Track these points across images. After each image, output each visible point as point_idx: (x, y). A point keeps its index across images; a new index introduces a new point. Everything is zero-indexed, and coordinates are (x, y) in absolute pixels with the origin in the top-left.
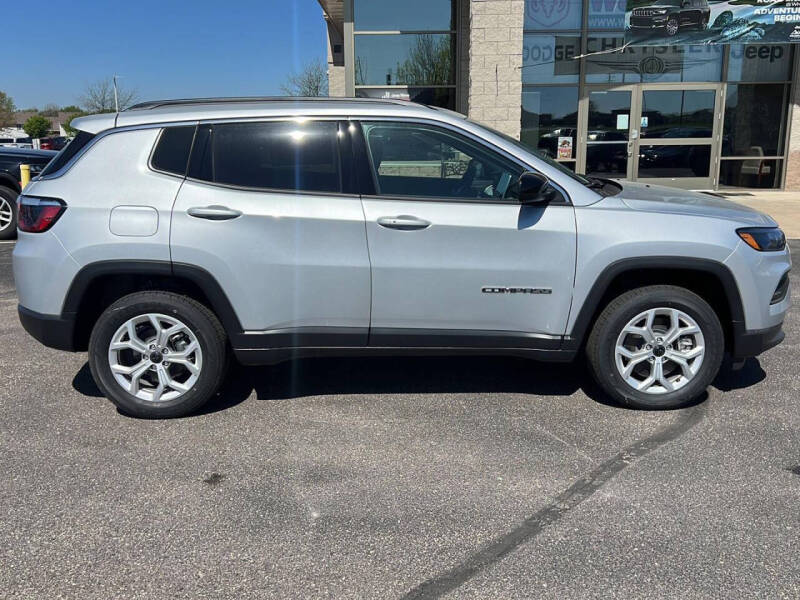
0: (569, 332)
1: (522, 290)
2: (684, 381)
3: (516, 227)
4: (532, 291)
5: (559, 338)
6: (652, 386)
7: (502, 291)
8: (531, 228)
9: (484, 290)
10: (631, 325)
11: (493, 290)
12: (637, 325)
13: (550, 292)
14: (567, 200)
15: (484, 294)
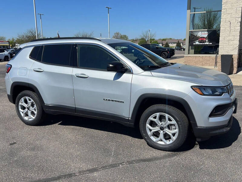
0: (130, 117)
1: (115, 101)
2: (171, 142)
3: (113, 80)
4: (118, 101)
5: (128, 118)
6: (159, 141)
7: (109, 100)
8: (117, 80)
9: (104, 99)
10: (151, 117)
11: (107, 100)
12: (154, 118)
13: (123, 102)
14: (132, 72)
15: (104, 100)
